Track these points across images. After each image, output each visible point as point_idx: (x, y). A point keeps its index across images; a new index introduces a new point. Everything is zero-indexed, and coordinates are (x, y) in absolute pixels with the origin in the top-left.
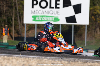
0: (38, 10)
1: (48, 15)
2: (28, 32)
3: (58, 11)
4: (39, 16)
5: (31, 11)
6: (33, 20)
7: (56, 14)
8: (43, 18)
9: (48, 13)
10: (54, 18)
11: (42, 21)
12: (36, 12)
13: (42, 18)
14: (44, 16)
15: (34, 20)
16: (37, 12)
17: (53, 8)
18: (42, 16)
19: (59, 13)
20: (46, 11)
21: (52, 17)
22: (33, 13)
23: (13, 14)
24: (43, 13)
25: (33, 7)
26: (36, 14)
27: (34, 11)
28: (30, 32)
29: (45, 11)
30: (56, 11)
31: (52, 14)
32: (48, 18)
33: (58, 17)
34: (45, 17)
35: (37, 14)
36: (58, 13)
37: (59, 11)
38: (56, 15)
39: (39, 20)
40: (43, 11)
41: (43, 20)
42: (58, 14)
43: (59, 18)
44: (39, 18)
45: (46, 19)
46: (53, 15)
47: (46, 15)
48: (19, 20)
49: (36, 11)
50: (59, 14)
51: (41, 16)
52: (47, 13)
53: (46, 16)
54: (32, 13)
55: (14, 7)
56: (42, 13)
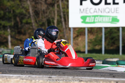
0: (89, 8)
1: (102, 14)
2: (77, 40)
3: (116, 8)
4: (90, 16)
5: (79, 10)
6: (82, 22)
7: (114, 12)
8: (97, 19)
9: (103, 12)
10: (111, 18)
11: (94, 22)
12: (86, 11)
13: (94, 19)
14: (97, 16)
15: (84, 22)
16: (88, 11)
17: (110, 4)
18: (95, 16)
19: (118, 10)
20: (101, 9)
21: (109, 17)
22: (82, 12)
23: (55, 14)
24: (96, 12)
25: (81, 4)
26: (86, 13)
27: (84, 10)
28: (80, 39)
29: (99, 9)
30: (114, 9)
31: (109, 12)
32: (103, 18)
33: (116, 17)
34: (99, 17)
35: (88, 13)
36: (116, 10)
37: (118, 8)
38: (114, 15)
39: (90, 21)
40: (95, 9)
41: (96, 21)
42: (116, 12)
43: (118, 18)
44: (91, 19)
45: (100, 21)
46: (110, 14)
47: (100, 14)
48: (63, 23)
49: (86, 9)
50: (118, 13)
51: (93, 16)
52: (101, 12)
53: (101, 16)
54: (80, 13)
55: (56, 5)
56: (94, 12)
